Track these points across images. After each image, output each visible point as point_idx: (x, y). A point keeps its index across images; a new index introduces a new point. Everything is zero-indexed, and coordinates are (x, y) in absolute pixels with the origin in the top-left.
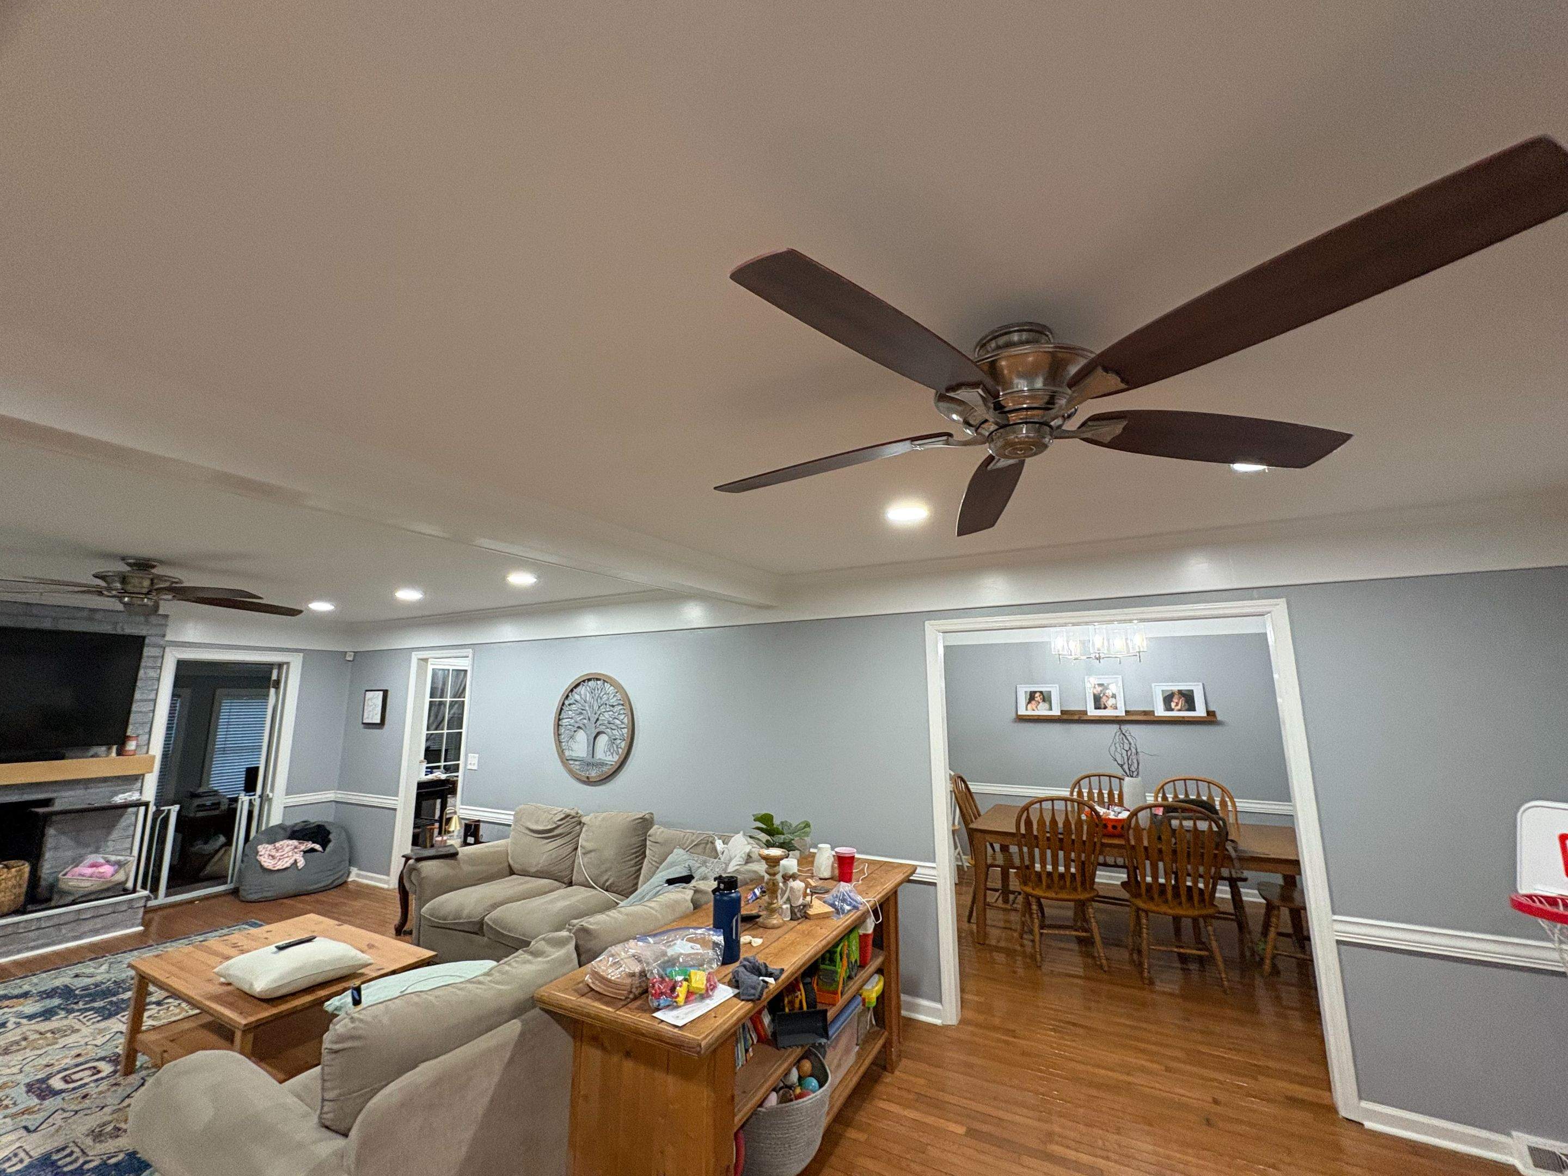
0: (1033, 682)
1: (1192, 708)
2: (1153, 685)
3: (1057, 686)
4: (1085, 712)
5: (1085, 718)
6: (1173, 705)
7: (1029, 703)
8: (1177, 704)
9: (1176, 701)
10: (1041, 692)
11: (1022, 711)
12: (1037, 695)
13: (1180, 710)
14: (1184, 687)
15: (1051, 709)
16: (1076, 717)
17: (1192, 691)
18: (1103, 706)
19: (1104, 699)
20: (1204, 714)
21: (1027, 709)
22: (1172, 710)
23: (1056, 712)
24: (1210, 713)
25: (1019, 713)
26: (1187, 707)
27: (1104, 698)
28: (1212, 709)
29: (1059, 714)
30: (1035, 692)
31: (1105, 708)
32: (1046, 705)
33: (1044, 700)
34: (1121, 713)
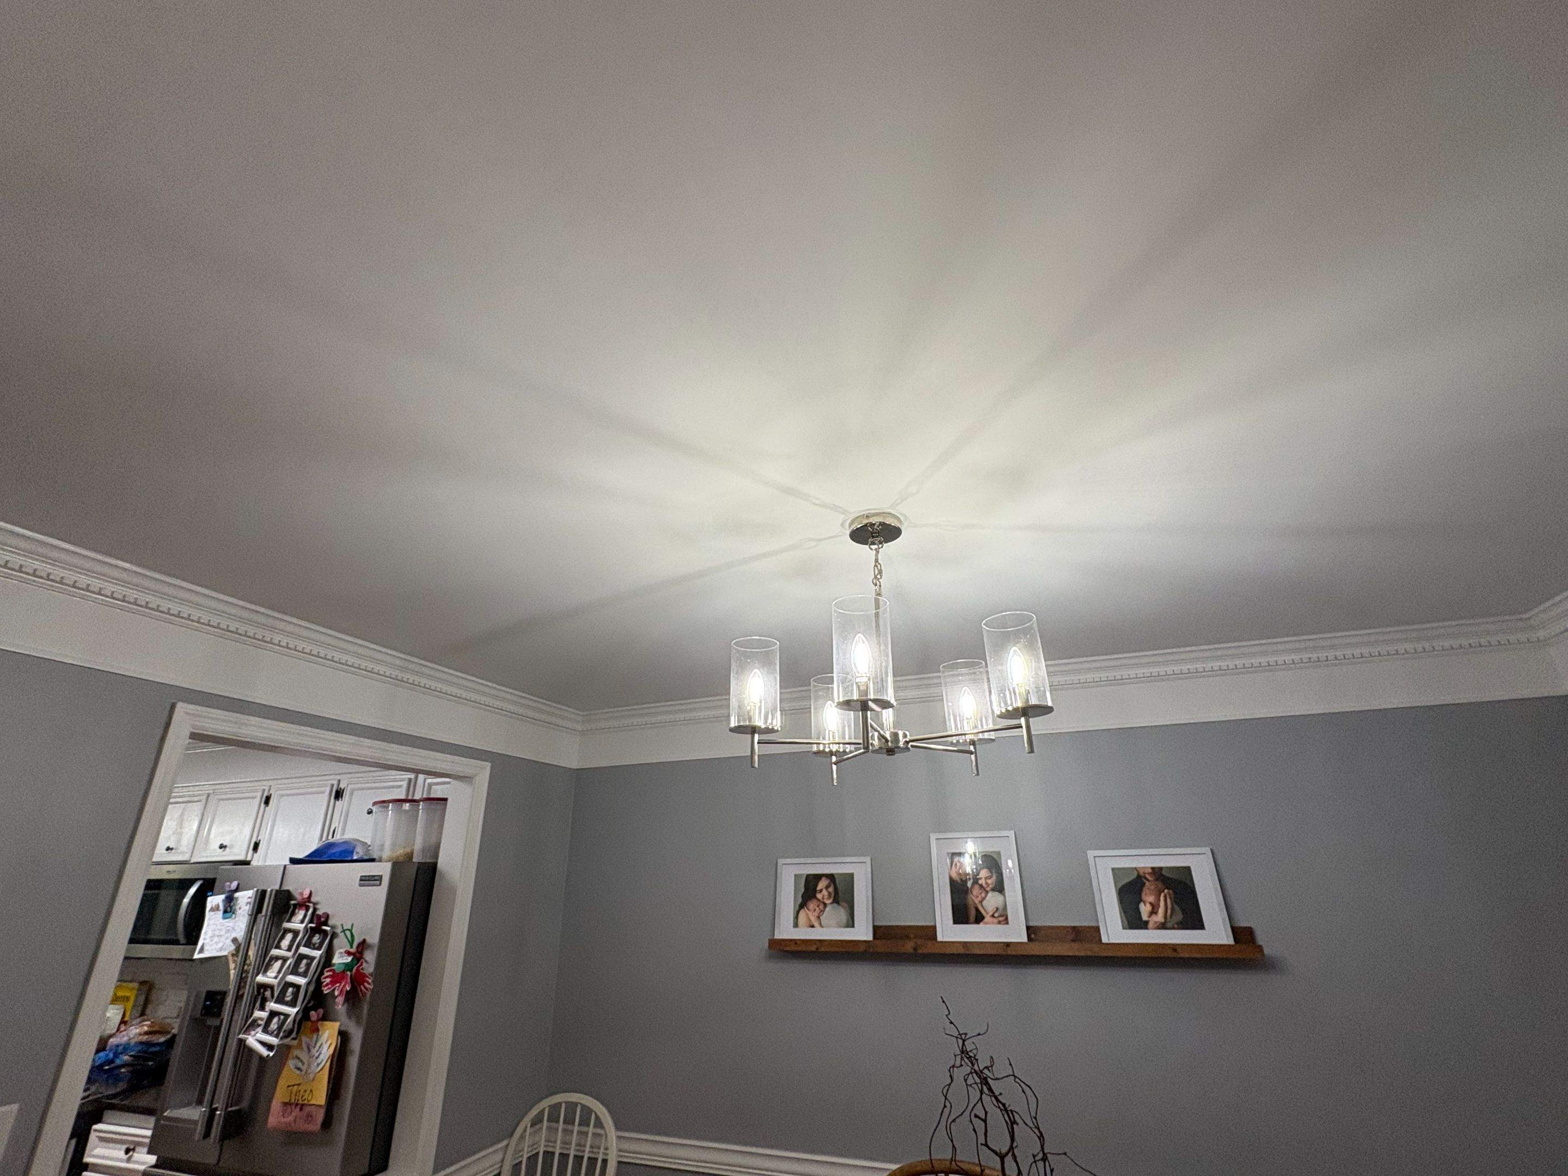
0: (813, 852)
1: (1194, 920)
2: (1091, 854)
3: (868, 860)
4: (930, 932)
5: (930, 948)
6: (1145, 909)
7: (802, 906)
8: (1154, 912)
9: (1151, 899)
10: (831, 877)
11: (786, 931)
12: (822, 884)
13: (1163, 926)
14: (1168, 859)
15: (851, 923)
16: (909, 947)
17: (1188, 869)
18: (973, 914)
19: (975, 896)
20: (1225, 938)
21: (796, 925)
22: (1144, 925)
23: (862, 932)
24: (1243, 935)
25: (779, 935)
26: (1179, 916)
27: (976, 891)
28: (1243, 923)
29: (869, 937)
30: (818, 877)
31: (979, 919)
32: (841, 913)
33: (836, 901)
34: (1016, 933)
